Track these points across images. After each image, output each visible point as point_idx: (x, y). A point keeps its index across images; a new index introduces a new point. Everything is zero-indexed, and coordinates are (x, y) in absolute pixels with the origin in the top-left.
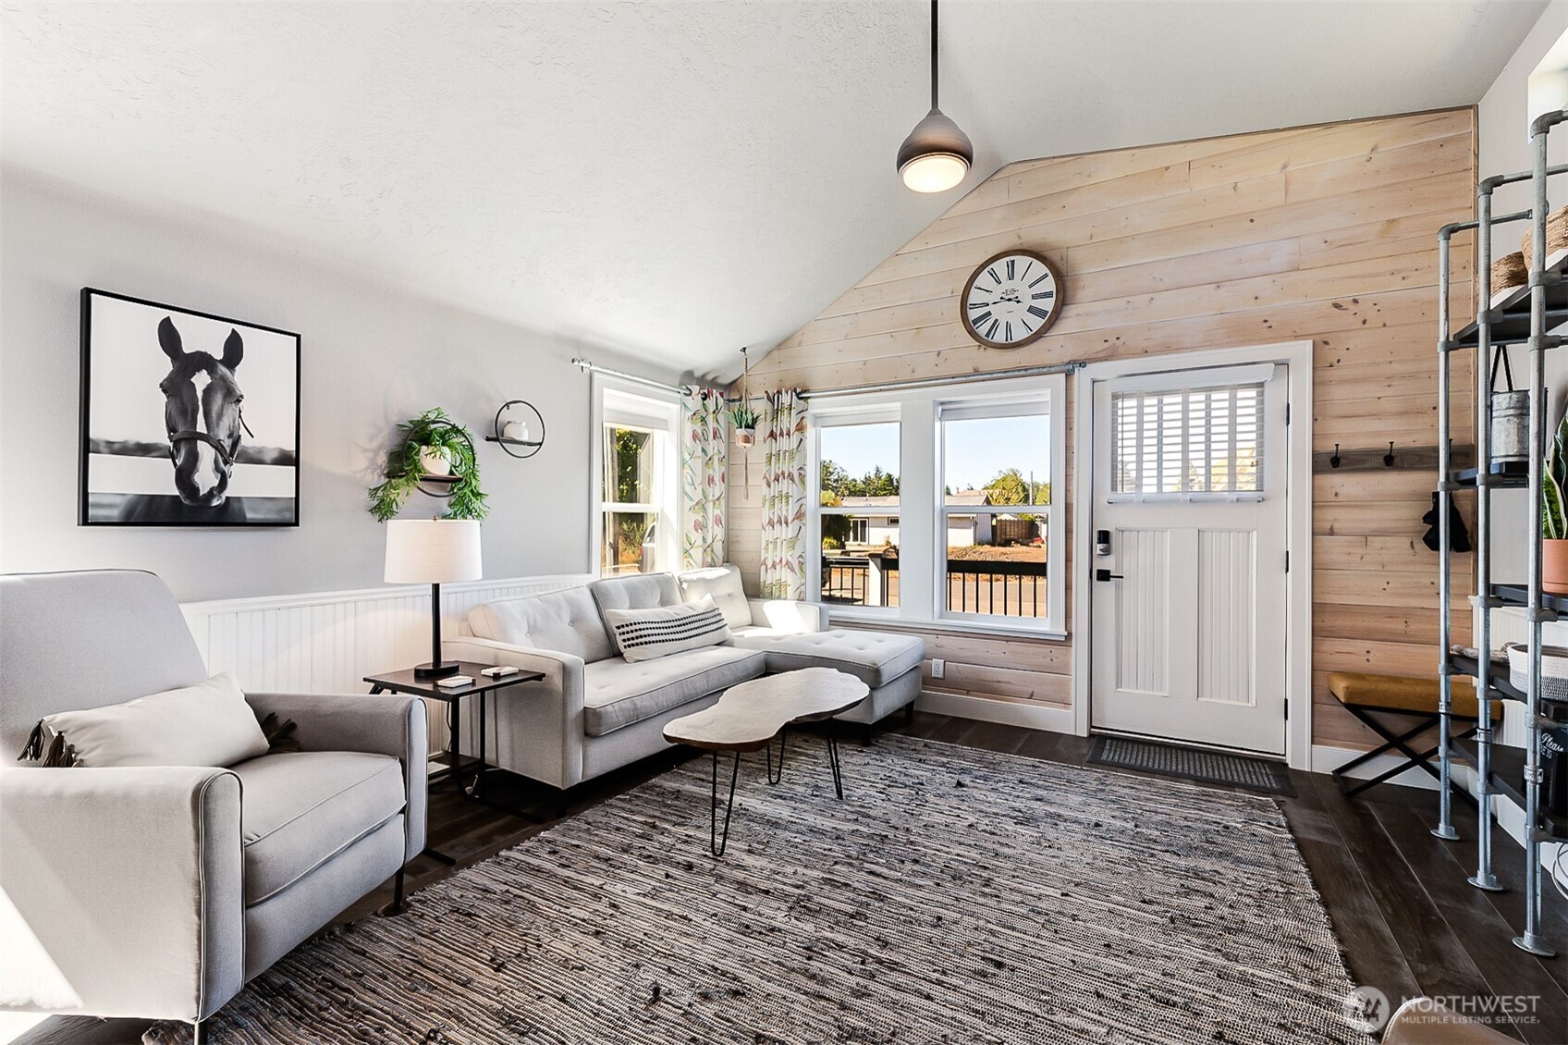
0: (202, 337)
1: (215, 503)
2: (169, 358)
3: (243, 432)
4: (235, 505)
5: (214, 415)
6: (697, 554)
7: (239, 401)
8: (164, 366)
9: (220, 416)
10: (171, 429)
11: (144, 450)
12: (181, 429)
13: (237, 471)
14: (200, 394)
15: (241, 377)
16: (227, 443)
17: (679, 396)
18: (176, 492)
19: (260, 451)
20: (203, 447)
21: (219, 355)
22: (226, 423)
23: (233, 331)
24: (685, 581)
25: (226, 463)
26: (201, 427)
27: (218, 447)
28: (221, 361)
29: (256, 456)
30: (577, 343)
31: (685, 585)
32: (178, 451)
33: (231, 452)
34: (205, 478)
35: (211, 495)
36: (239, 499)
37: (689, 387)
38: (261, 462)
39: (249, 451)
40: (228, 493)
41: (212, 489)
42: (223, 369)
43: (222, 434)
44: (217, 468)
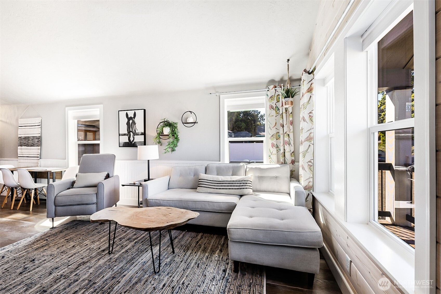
0: (131, 114)
1: (133, 143)
2: (127, 119)
3: (136, 130)
4: (135, 143)
5: (132, 127)
6: (274, 158)
7: (135, 124)
8: (126, 120)
9: (133, 128)
10: (128, 131)
11: (125, 135)
12: (129, 131)
13: (136, 137)
14: (131, 124)
15: (136, 120)
16: (134, 132)
17: (265, 92)
18: (128, 141)
19: (139, 133)
20: (131, 133)
21: (133, 117)
22: (134, 128)
23: (135, 112)
24: (248, 168)
25: (134, 136)
26: (131, 130)
27: (133, 133)
28: (133, 118)
29: (138, 134)
30: (214, 88)
31: (248, 170)
32: (128, 134)
33: (135, 134)
34: (132, 139)
35: (132, 142)
36: (136, 142)
37: (268, 87)
38: (138, 135)
39: (137, 133)
40: (134, 141)
41: (132, 140)
42: (133, 119)
43: (134, 131)
44: (133, 137)
